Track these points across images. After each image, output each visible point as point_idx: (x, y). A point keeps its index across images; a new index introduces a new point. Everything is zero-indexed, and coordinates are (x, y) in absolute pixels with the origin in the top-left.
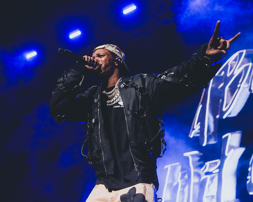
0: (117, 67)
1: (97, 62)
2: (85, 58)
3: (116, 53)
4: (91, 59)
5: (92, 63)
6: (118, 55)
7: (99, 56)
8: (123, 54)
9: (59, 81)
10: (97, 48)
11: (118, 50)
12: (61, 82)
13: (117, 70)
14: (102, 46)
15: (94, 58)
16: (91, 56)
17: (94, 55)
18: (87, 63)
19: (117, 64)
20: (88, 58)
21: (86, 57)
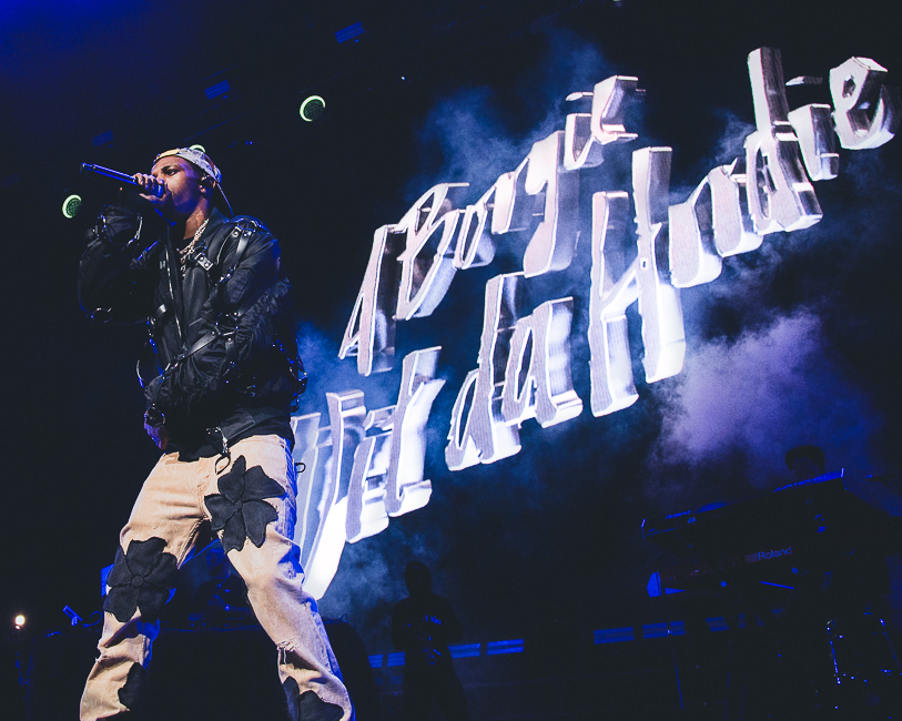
0: (204, 195)
1: (163, 185)
2: (137, 178)
3: (203, 167)
4: (149, 180)
5: (153, 187)
6: (206, 170)
7: (166, 171)
8: (217, 171)
9: (90, 234)
10: (163, 155)
11: (207, 160)
12: (94, 237)
13: (204, 201)
14: (174, 152)
15: (155, 176)
16: (149, 174)
17: (157, 169)
18: (142, 189)
19: (203, 190)
20: (144, 179)
21: (139, 175)
